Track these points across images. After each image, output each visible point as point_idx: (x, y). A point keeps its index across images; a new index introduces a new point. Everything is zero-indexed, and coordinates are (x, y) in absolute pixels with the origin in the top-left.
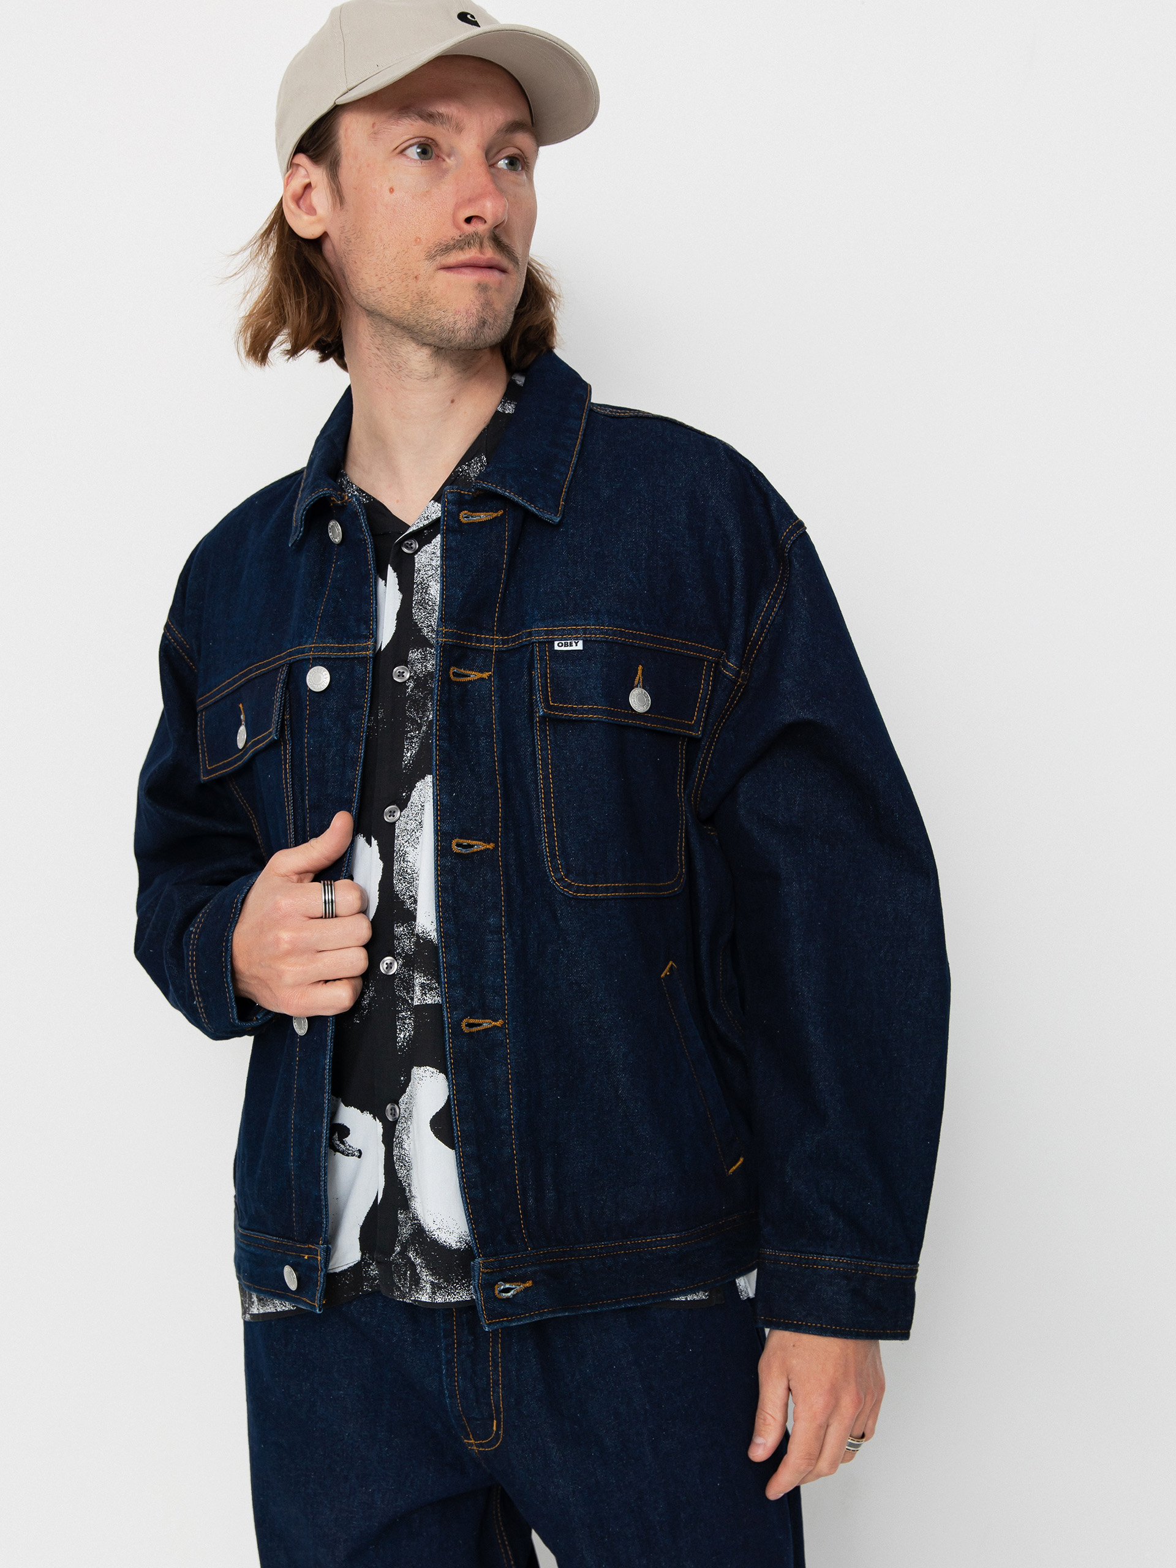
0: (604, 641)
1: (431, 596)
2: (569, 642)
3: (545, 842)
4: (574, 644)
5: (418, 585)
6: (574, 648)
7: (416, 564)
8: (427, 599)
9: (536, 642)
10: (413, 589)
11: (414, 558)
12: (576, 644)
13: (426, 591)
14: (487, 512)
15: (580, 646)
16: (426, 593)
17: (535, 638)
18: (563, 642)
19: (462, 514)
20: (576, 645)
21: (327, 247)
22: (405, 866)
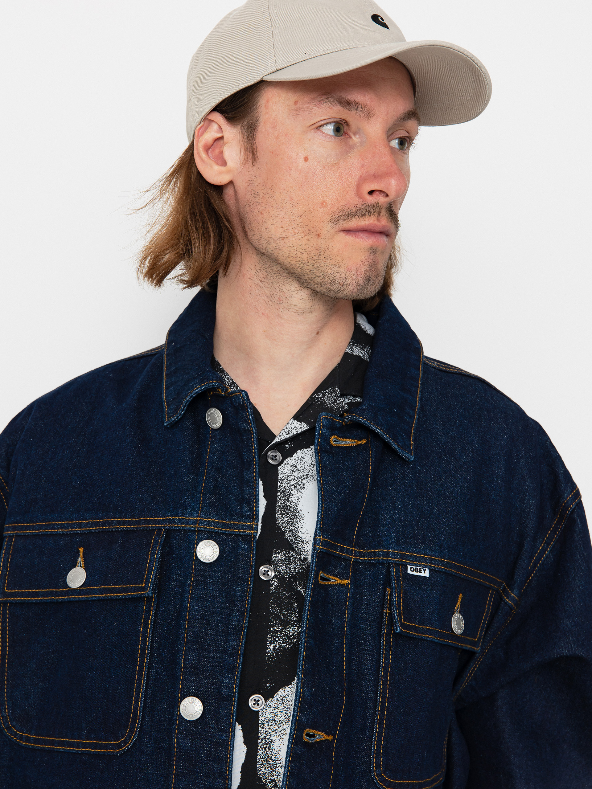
0: (444, 572)
1: (292, 503)
2: (418, 568)
3: (375, 741)
4: (423, 571)
5: (281, 493)
6: (422, 574)
7: (279, 475)
8: (289, 506)
9: (392, 563)
10: (277, 496)
11: (278, 469)
12: (425, 570)
13: (288, 498)
14: (352, 439)
15: (427, 574)
16: (288, 500)
17: (392, 560)
18: (414, 567)
19: (333, 438)
20: (425, 573)
21: (229, 193)
22: (270, 753)
